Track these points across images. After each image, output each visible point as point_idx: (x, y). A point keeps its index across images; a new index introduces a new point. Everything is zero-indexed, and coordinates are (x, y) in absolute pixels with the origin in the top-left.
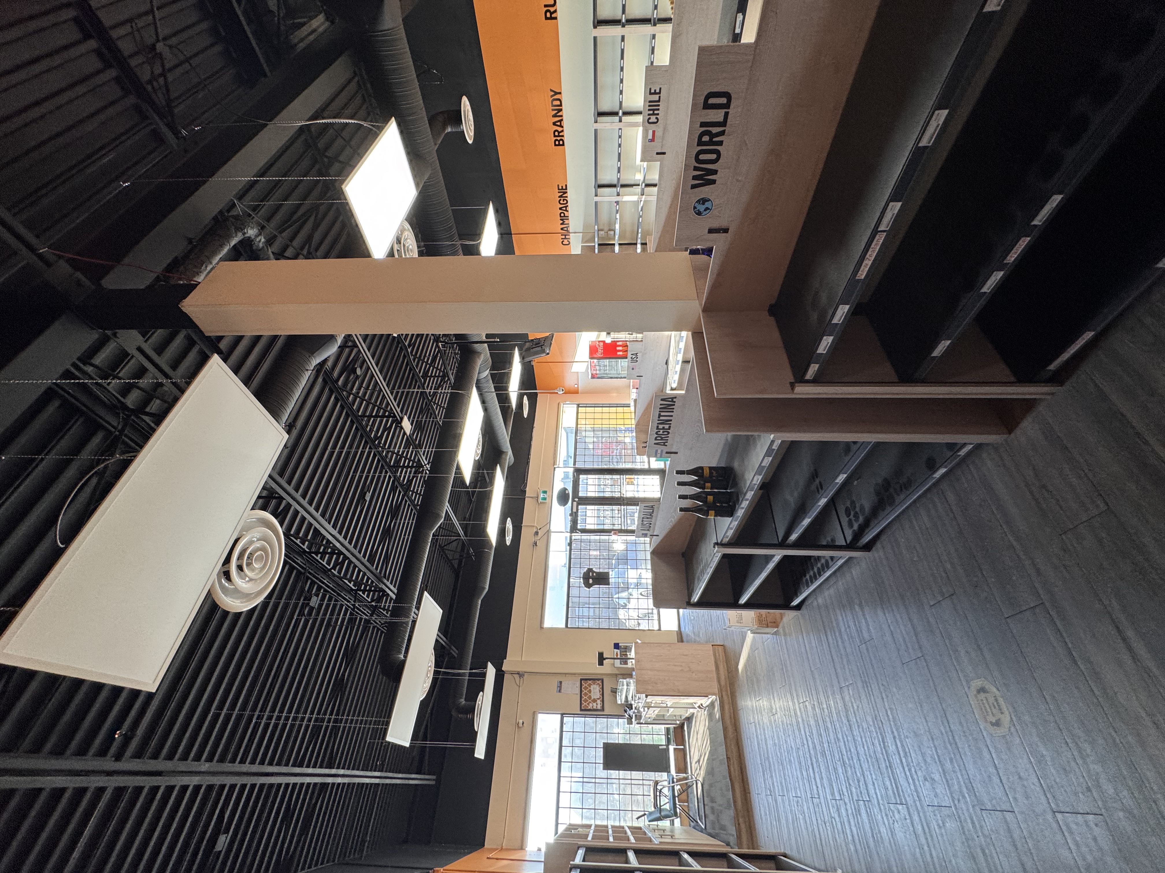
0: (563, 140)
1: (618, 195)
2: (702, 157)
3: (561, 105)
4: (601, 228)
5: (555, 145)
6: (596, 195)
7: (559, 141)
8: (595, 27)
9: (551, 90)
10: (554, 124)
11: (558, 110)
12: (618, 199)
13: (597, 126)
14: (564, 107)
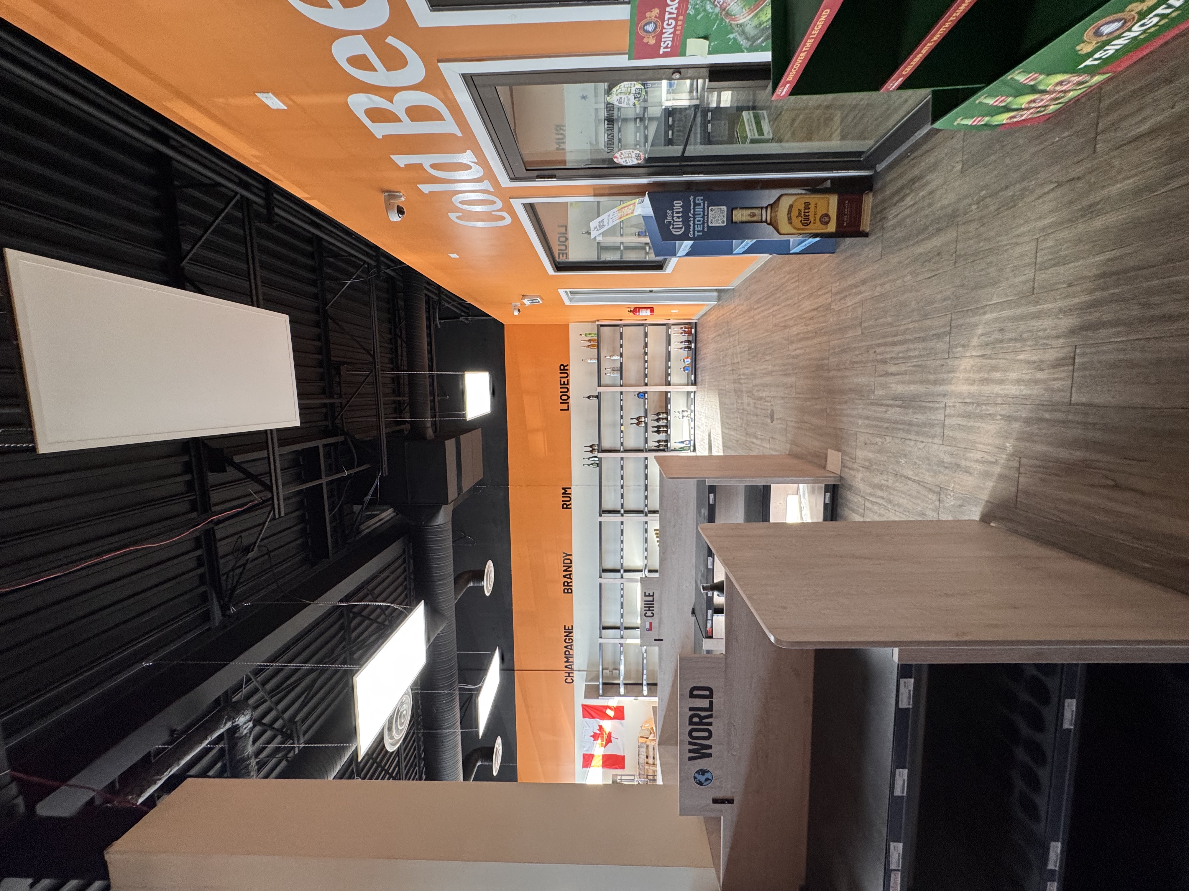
0: (571, 589)
1: (622, 638)
2: (695, 734)
3: (571, 563)
4: (606, 666)
5: (564, 592)
6: (601, 637)
7: (568, 590)
8: (600, 516)
9: (564, 553)
10: (564, 576)
11: (568, 567)
12: (622, 641)
13: (602, 581)
14: (573, 565)
